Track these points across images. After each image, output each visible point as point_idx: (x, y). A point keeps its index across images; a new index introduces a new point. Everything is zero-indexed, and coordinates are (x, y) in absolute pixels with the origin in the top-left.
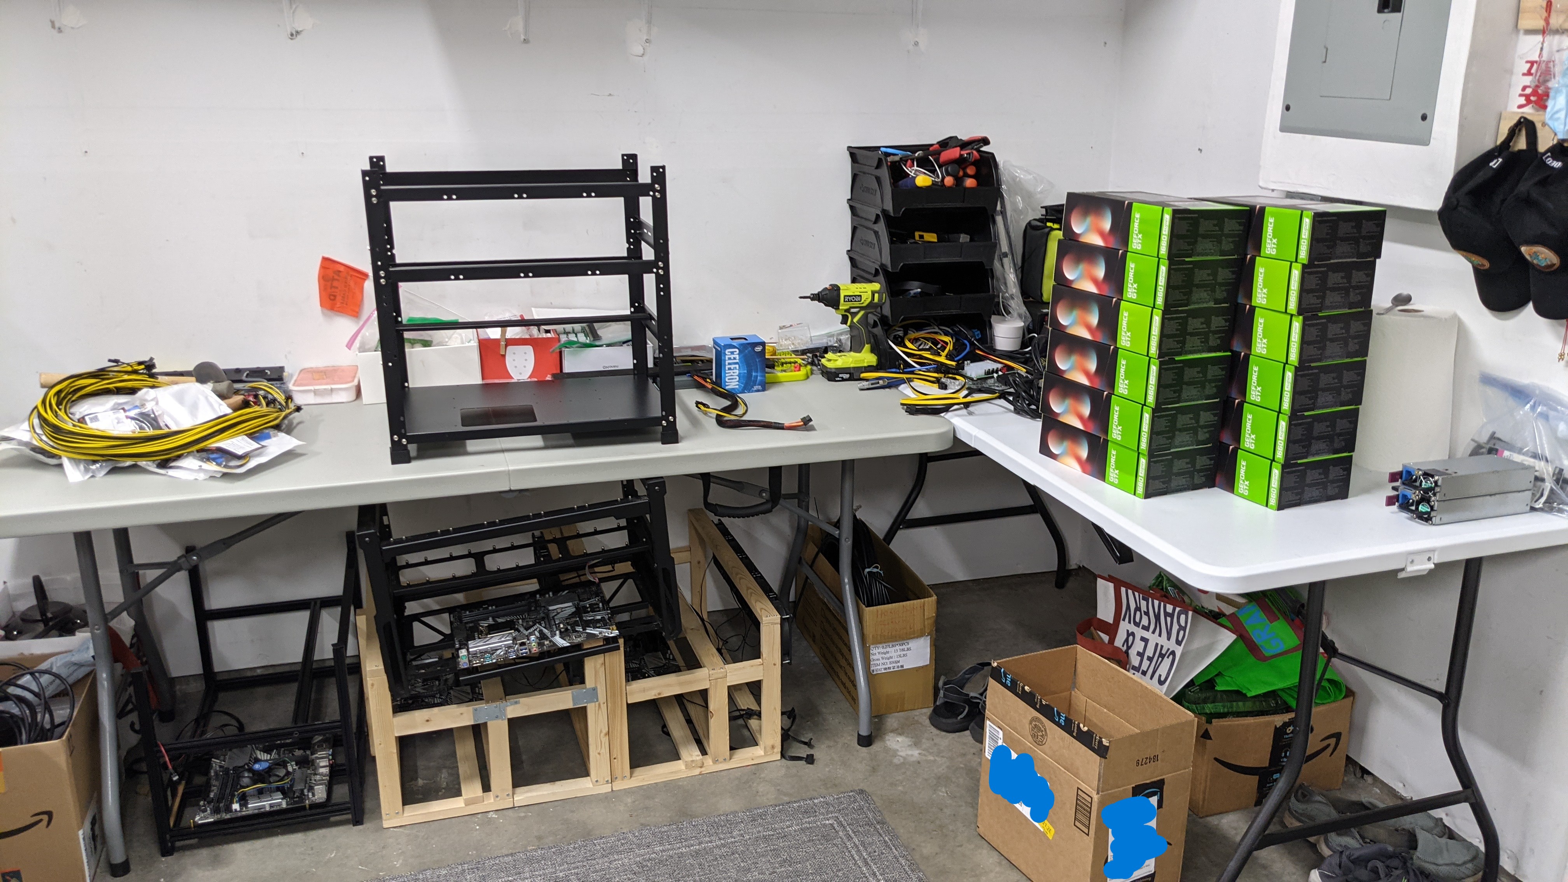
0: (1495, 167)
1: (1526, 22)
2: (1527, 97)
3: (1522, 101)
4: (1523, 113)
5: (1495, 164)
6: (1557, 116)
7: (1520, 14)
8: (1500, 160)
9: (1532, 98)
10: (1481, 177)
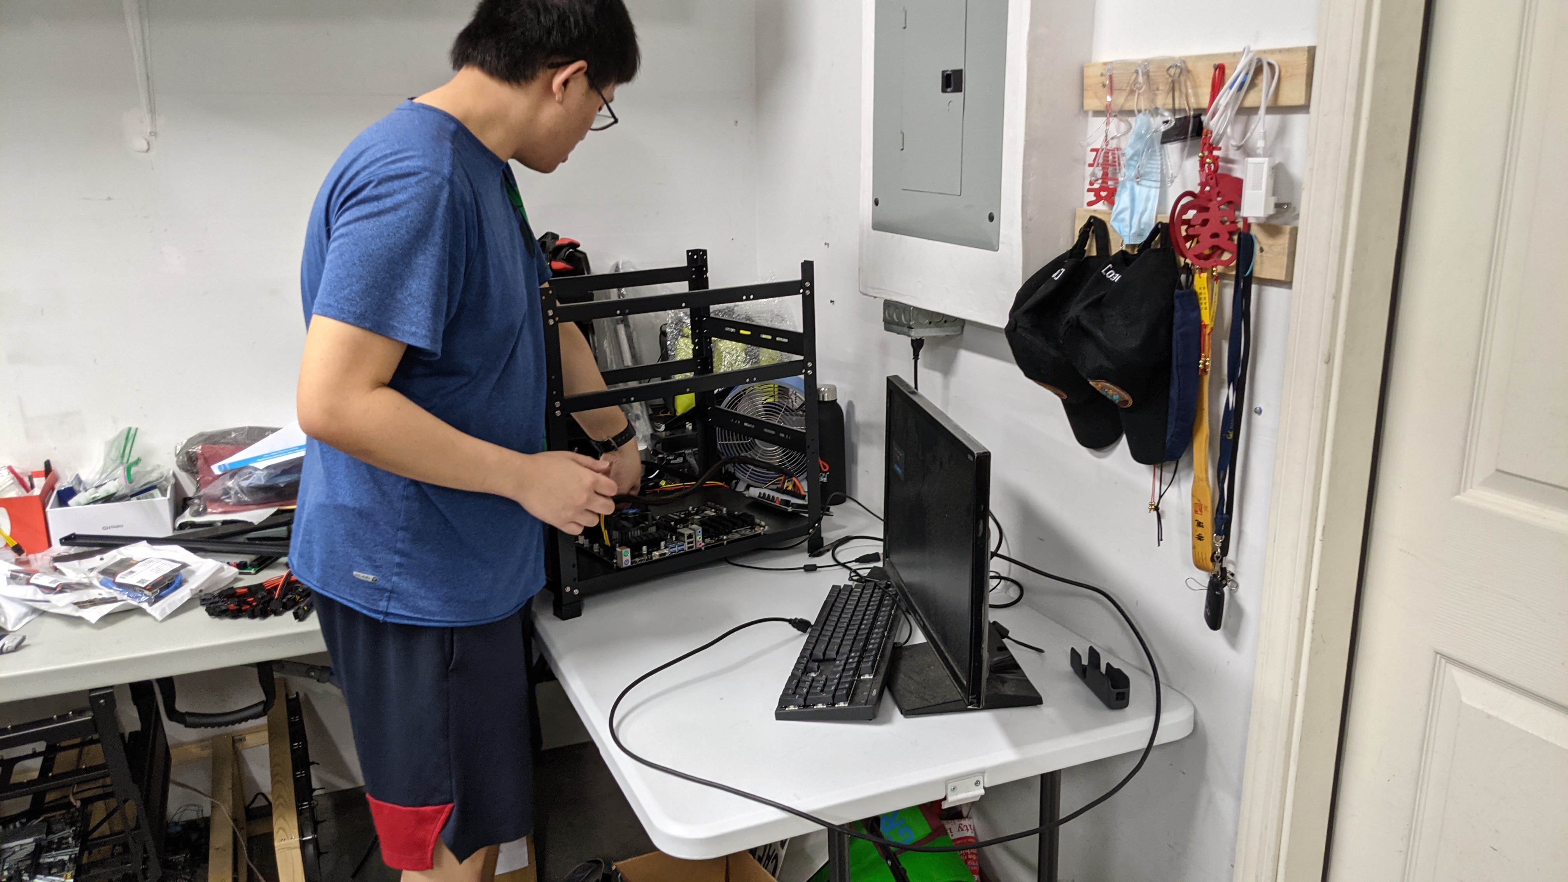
0: (1056, 279)
1: (1092, 103)
2: (1097, 192)
3: (1091, 197)
4: (1095, 211)
5: (1056, 276)
6: (1121, 216)
7: (1085, 92)
8: (1063, 270)
9: (1103, 194)
10: (1043, 290)
